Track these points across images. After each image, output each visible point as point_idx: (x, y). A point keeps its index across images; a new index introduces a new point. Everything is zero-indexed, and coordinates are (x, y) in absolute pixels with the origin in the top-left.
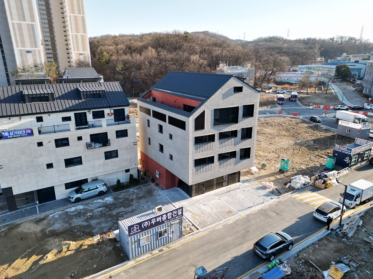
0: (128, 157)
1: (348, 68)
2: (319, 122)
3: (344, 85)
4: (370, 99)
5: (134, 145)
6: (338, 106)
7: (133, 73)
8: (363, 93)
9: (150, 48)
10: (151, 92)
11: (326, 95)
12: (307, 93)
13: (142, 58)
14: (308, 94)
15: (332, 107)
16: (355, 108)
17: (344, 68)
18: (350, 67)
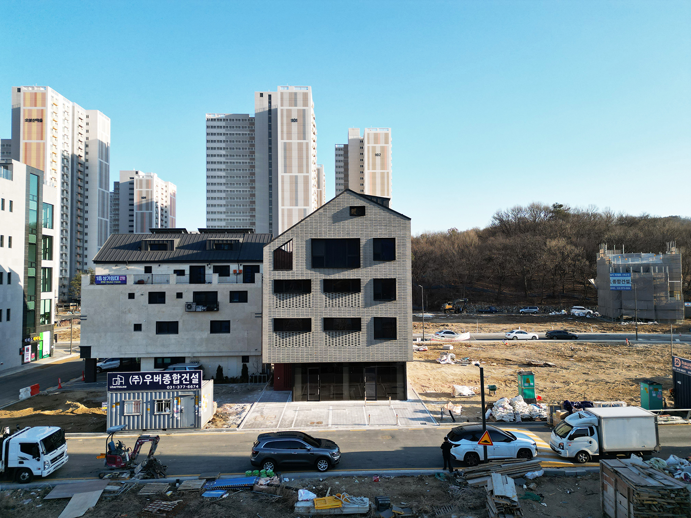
0: (245, 335)
5: (257, 317)
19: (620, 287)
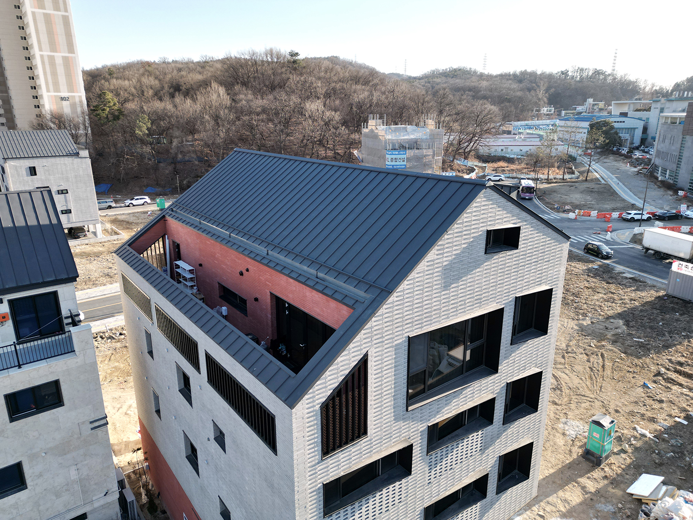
0: (73, 474)
1: (612, 128)
2: (607, 257)
3: (611, 160)
4: (681, 193)
5: (92, 429)
6: (630, 214)
7: (175, 142)
8: (660, 179)
9: (214, 85)
10: (165, 224)
11: (586, 185)
12: (548, 179)
13: (198, 107)
14: (550, 183)
15: (615, 215)
16: (665, 215)
17: (605, 126)
18: (616, 125)
19: (397, 165)
